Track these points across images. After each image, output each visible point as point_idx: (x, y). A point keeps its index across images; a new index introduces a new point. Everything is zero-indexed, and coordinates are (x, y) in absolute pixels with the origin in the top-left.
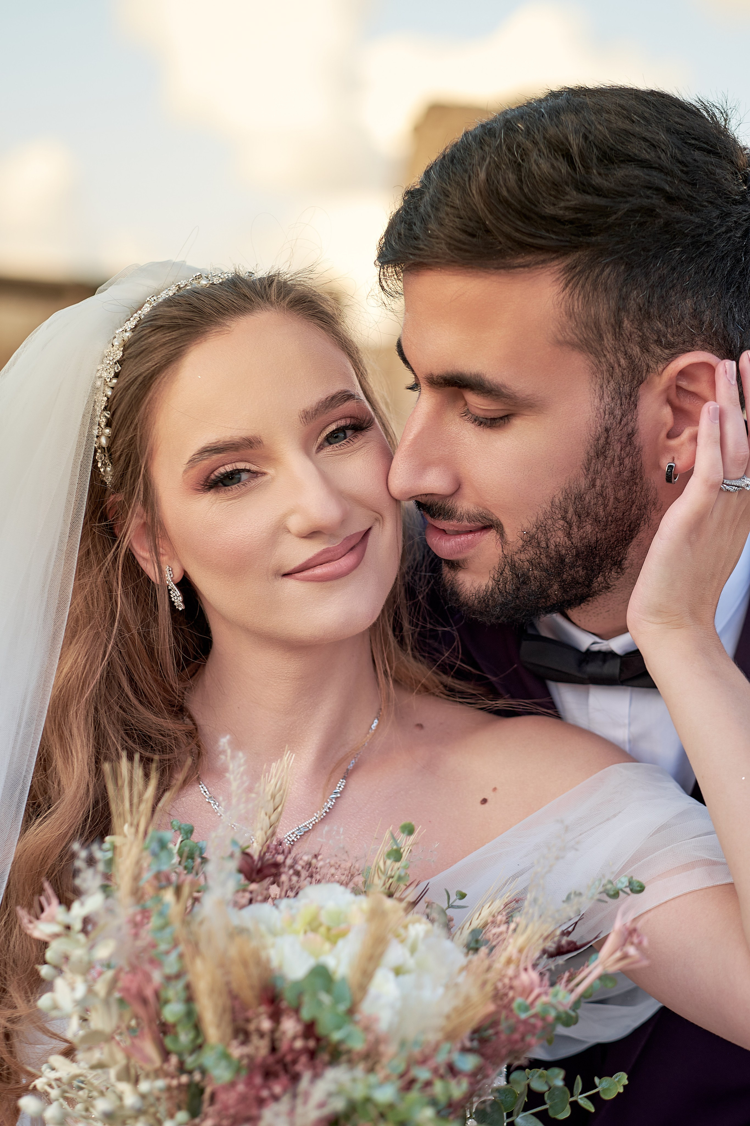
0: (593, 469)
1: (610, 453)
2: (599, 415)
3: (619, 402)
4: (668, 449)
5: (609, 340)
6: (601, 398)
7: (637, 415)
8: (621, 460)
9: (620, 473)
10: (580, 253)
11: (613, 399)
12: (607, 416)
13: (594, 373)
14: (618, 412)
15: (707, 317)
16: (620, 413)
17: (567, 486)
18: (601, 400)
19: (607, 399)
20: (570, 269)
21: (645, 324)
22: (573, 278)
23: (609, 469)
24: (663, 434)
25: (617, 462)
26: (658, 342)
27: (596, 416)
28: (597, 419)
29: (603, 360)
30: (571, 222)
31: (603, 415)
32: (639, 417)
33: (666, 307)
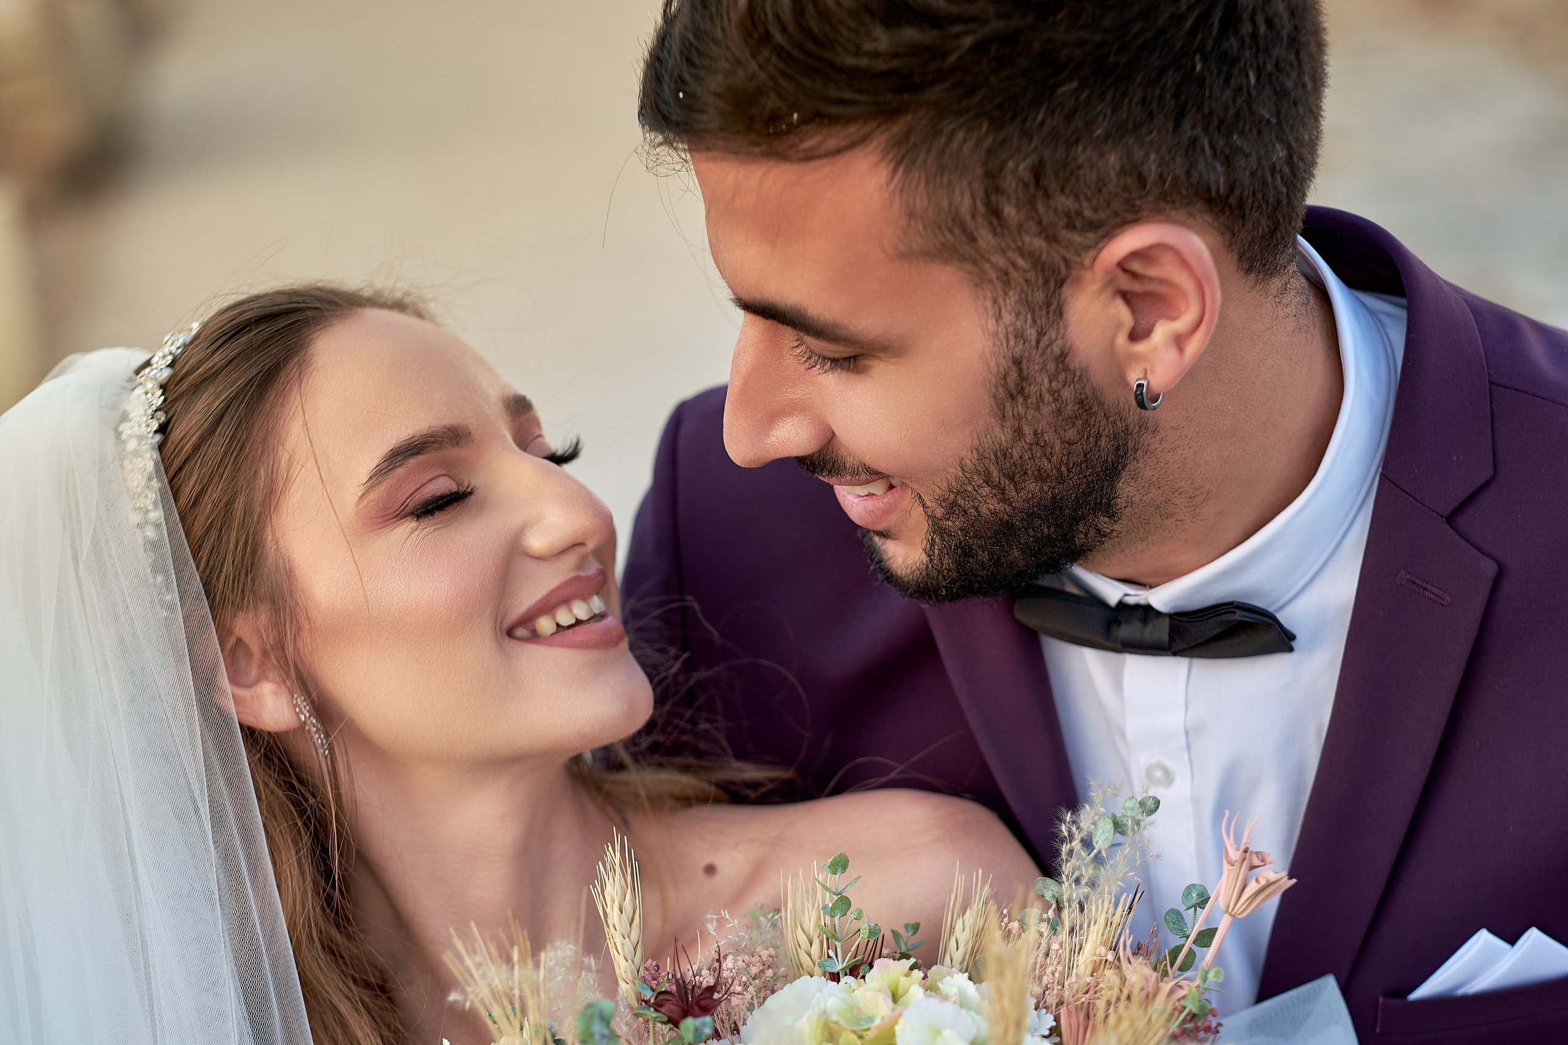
0: (1011, 413)
1: (1033, 390)
2: (998, 343)
3: (1029, 317)
4: (1136, 358)
5: (985, 238)
6: (999, 317)
7: (1066, 327)
8: (1056, 394)
9: (1059, 411)
10: (908, 118)
11: (1018, 314)
12: (1012, 343)
13: (976, 285)
14: (1031, 333)
15: (1152, 168)
16: (1034, 332)
17: (976, 443)
18: (997, 321)
19: (1008, 318)
20: (898, 143)
21: (1040, 207)
22: (903, 158)
23: (1038, 410)
24: (1122, 339)
25: (1048, 397)
26: (1070, 226)
27: (994, 345)
28: (996, 349)
29: (987, 266)
30: (889, 73)
31: (1004, 342)
32: (1071, 328)
33: (1072, 172)
